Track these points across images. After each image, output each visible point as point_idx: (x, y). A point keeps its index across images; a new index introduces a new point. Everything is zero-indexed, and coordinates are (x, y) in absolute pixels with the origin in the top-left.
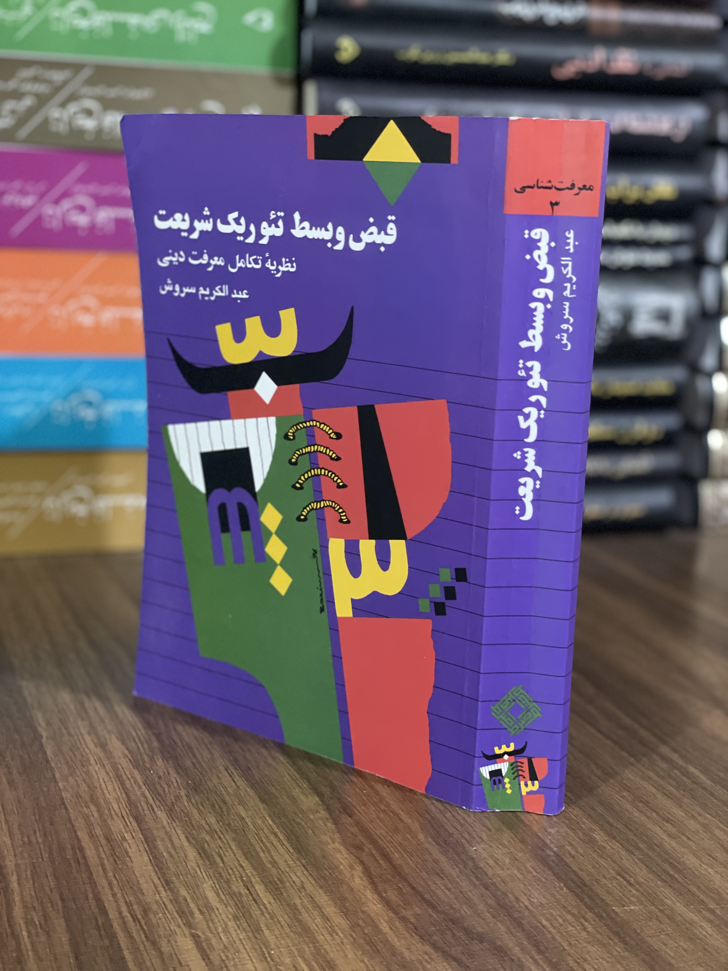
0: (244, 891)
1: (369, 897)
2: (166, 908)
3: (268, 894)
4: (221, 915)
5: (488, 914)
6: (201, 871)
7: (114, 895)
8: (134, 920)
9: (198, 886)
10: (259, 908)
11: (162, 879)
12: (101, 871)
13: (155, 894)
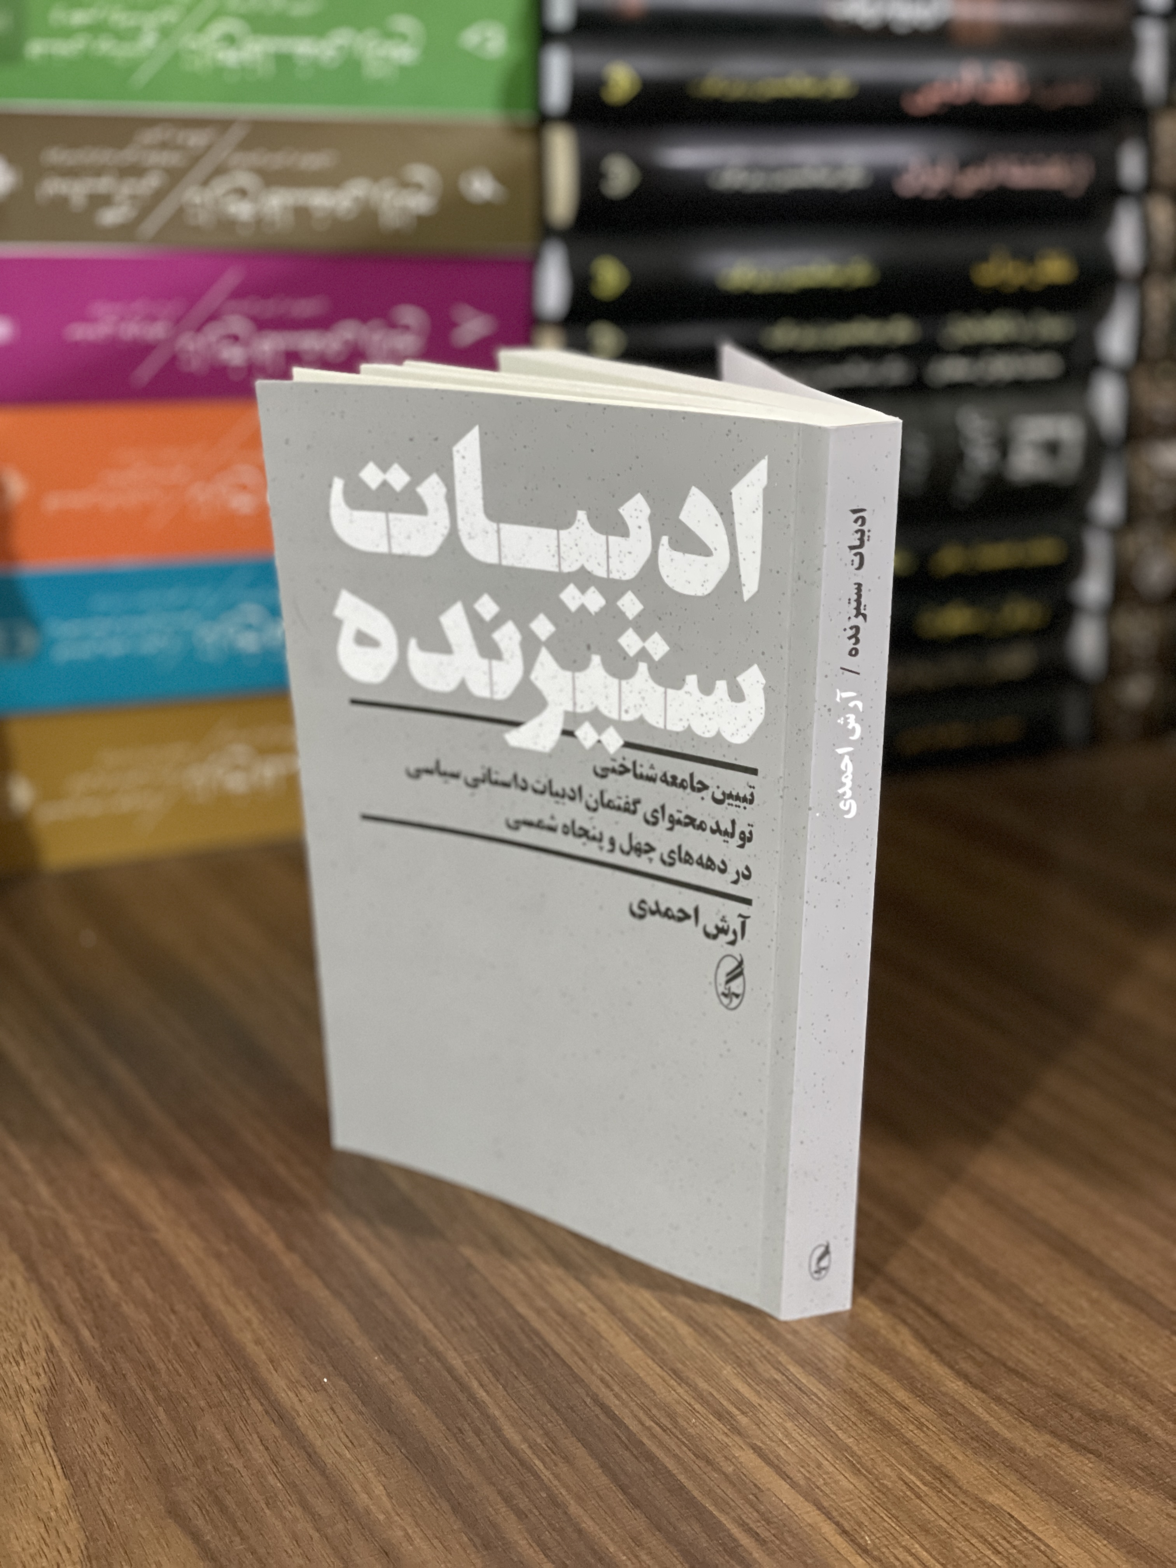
0: (778, 1377)
1: (941, 1372)
2: (694, 1409)
3: (811, 1378)
4: (769, 1414)
5: (1098, 1383)
6: (708, 1352)
7: (616, 1396)
8: (664, 1431)
9: (715, 1374)
10: (812, 1399)
11: (664, 1368)
12: (580, 1363)
13: (670, 1392)
